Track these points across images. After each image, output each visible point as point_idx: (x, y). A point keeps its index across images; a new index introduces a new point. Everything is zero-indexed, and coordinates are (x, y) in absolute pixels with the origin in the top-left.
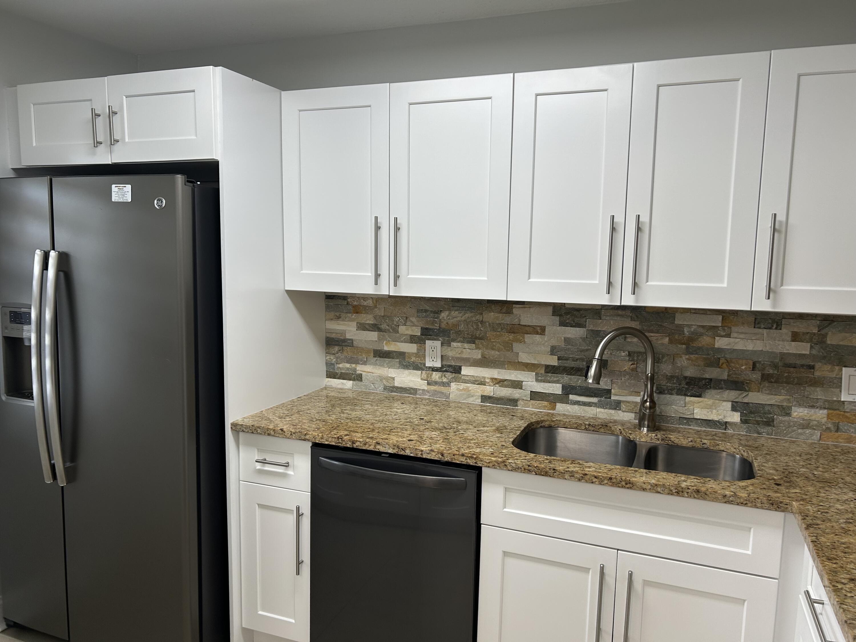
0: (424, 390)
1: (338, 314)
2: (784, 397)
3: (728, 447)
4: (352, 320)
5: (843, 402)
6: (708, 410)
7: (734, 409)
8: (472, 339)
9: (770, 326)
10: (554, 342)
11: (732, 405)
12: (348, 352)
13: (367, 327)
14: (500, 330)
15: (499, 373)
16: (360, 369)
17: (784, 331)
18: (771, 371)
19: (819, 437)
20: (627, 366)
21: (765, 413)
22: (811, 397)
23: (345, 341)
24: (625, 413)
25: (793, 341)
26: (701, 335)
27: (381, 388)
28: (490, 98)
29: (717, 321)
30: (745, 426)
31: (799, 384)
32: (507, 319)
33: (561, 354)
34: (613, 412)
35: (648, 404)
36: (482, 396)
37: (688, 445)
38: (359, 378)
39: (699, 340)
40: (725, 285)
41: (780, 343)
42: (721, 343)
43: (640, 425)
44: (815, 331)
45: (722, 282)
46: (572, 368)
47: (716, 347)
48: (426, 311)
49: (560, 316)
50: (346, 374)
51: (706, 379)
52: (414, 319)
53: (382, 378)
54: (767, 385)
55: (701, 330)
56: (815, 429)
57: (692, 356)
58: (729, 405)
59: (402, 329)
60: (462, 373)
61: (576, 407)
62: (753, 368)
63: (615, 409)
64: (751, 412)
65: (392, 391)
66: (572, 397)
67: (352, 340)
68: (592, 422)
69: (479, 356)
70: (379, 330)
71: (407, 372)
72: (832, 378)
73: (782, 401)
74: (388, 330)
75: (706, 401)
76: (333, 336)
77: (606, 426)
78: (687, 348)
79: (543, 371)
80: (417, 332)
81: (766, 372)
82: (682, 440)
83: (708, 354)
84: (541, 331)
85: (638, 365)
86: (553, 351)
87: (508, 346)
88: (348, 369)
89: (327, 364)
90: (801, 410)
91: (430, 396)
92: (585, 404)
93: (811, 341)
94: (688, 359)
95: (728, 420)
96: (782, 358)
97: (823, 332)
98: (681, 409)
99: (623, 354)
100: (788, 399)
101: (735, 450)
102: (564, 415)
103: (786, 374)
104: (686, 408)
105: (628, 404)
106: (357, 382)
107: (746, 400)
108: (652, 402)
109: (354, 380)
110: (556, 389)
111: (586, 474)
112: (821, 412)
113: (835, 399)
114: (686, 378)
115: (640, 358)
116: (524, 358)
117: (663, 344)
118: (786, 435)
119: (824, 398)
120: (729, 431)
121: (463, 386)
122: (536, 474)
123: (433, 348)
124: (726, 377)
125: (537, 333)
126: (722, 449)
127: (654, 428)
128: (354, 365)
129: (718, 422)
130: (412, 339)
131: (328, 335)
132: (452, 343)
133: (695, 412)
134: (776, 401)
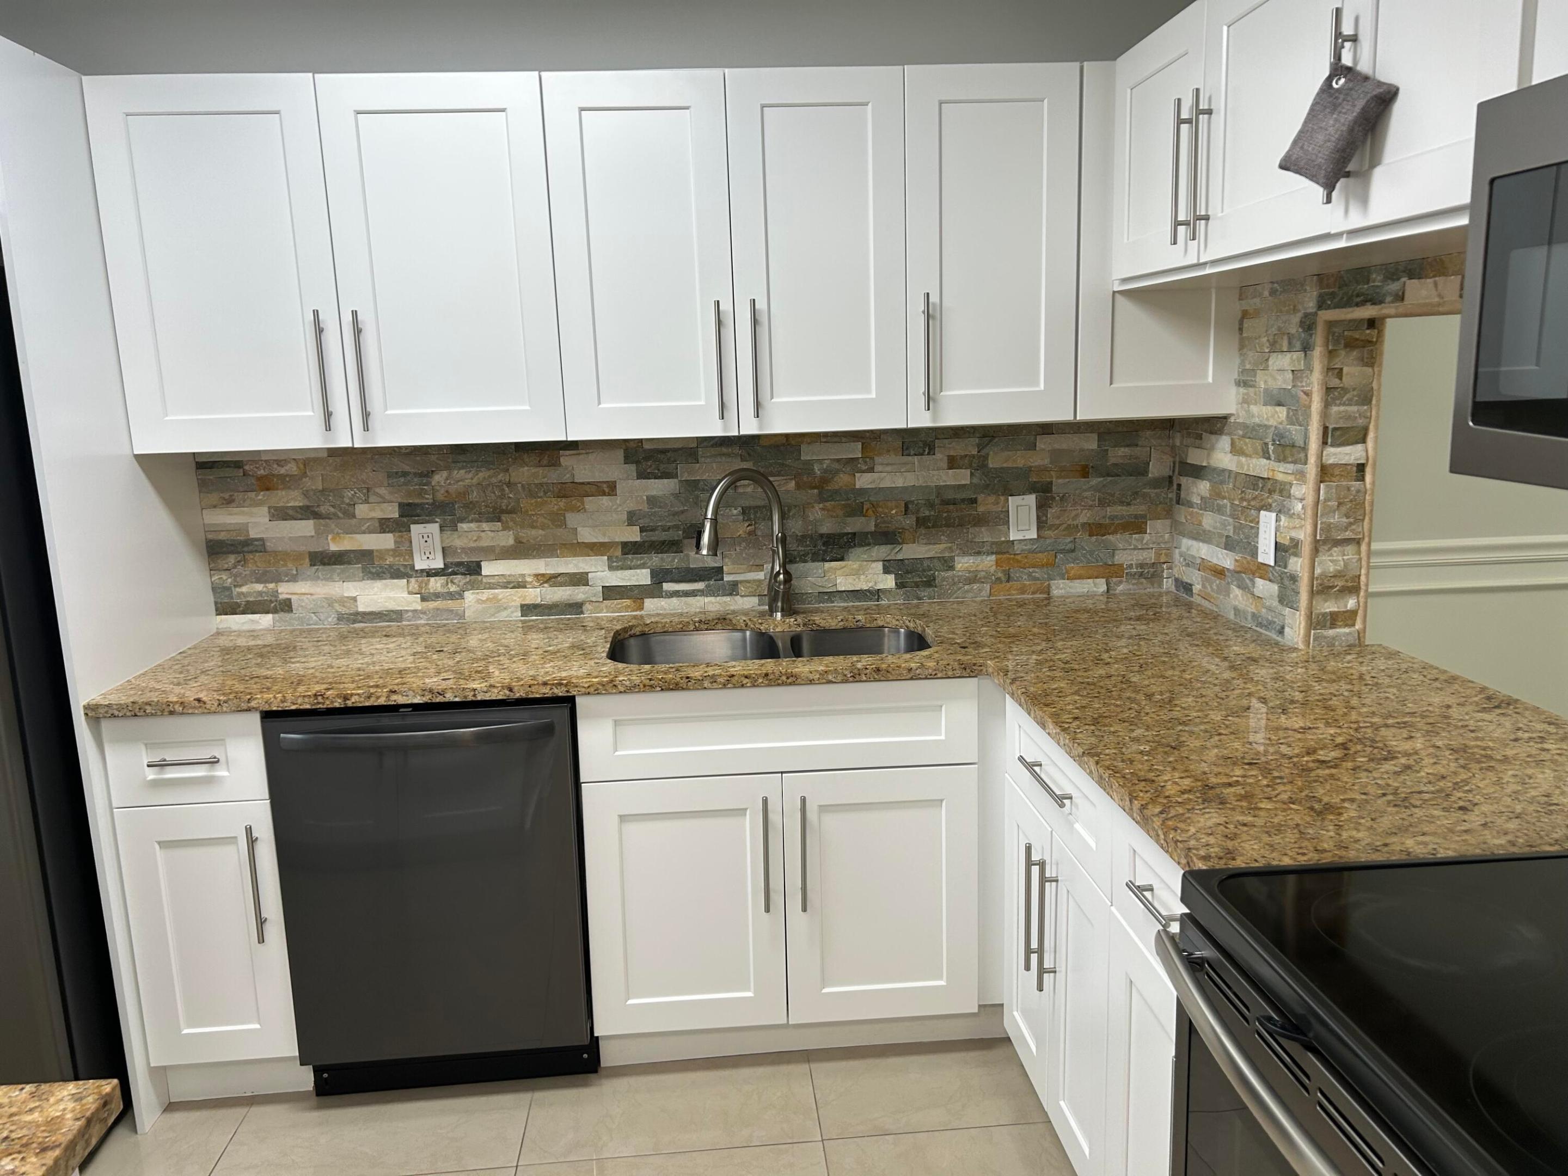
0: (415, 611)
1: (227, 496)
2: (945, 545)
3: (888, 620)
4: (260, 504)
5: (1013, 541)
6: (854, 577)
7: (886, 571)
8: (496, 515)
9: (921, 451)
10: (631, 505)
11: (884, 565)
12: (256, 563)
13: (291, 512)
14: (541, 494)
15: (547, 565)
16: (285, 590)
17: (939, 456)
18: (927, 513)
19: (988, 592)
20: (742, 529)
21: (924, 570)
22: (977, 540)
23: (248, 543)
24: (745, 598)
25: (950, 468)
26: (837, 472)
27: (332, 619)
28: (503, 110)
29: (855, 450)
30: (901, 592)
31: (961, 525)
32: (553, 476)
33: (644, 522)
34: (727, 599)
35: (781, 576)
36: (522, 606)
37: (838, 627)
38: (286, 606)
39: (835, 480)
40: (873, 395)
41: (935, 473)
42: (863, 481)
43: (772, 611)
44: (975, 452)
45: (869, 392)
46: (663, 542)
47: (857, 487)
48: (405, 474)
49: (637, 463)
50: (259, 603)
51: (848, 534)
52: (382, 491)
53: (330, 602)
54: (923, 532)
55: (836, 466)
56: (983, 582)
57: (828, 504)
58: (880, 566)
59: (362, 510)
60: (483, 573)
61: (674, 600)
62: (905, 511)
63: (731, 594)
64: (908, 572)
65: (354, 622)
66: (667, 586)
67: (262, 539)
68: (703, 617)
69: (511, 541)
70: (316, 515)
71: (378, 584)
72: (996, 512)
73: (943, 551)
74: (335, 514)
75: (851, 564)
76: (222, 536)
77: (725, 619)
78: (820, 493)
79: (618, 552)
80: (392, 512)
81: (921, 515)
82: (830, 621)
83: (848, 499)
84: (610, 489)
85: (757, 525)
86: (632, 518)
87: (559, 520)
88: (260, 593)
89: (214, 589)
90: (966, 559)
91: (428, 619)
92: (687, 594)
93: (970, 466)
94: (823, 509)
95: (880, 586)
96: (939, 493)
97: (982, 453)
98: (820, 582)
99: (735, 512)
100: (950, 548)
101: (897, 623)
102: (658, 615)
103: (945, 515)
104: (826, 578)
105: (748, 585)
106: (282, 614)
107: (900, 557)
108: (787, 573)
109: (275, 611)
110: (642, 577)
111: (733, 676)
112: (989, 558)
113: (1003, 539)
114: (822, 536)
115: (758, 515)
116: (587, 535)
117: (788, 491)
118: (951, 595)
119: (990, 539)
120: (883, 602)
121: (486, 594)
122: (662, 690)
123: (425, 536)
124: (873, 529)
125: (604, 494)
126: (881, 624)
127: (789, 611)
128: (271, 586)
129: (868, 591)
130: (384, 526)
131: (210, 536)
132: (459, 525)
133: (838, 581)
134: (936, 552)
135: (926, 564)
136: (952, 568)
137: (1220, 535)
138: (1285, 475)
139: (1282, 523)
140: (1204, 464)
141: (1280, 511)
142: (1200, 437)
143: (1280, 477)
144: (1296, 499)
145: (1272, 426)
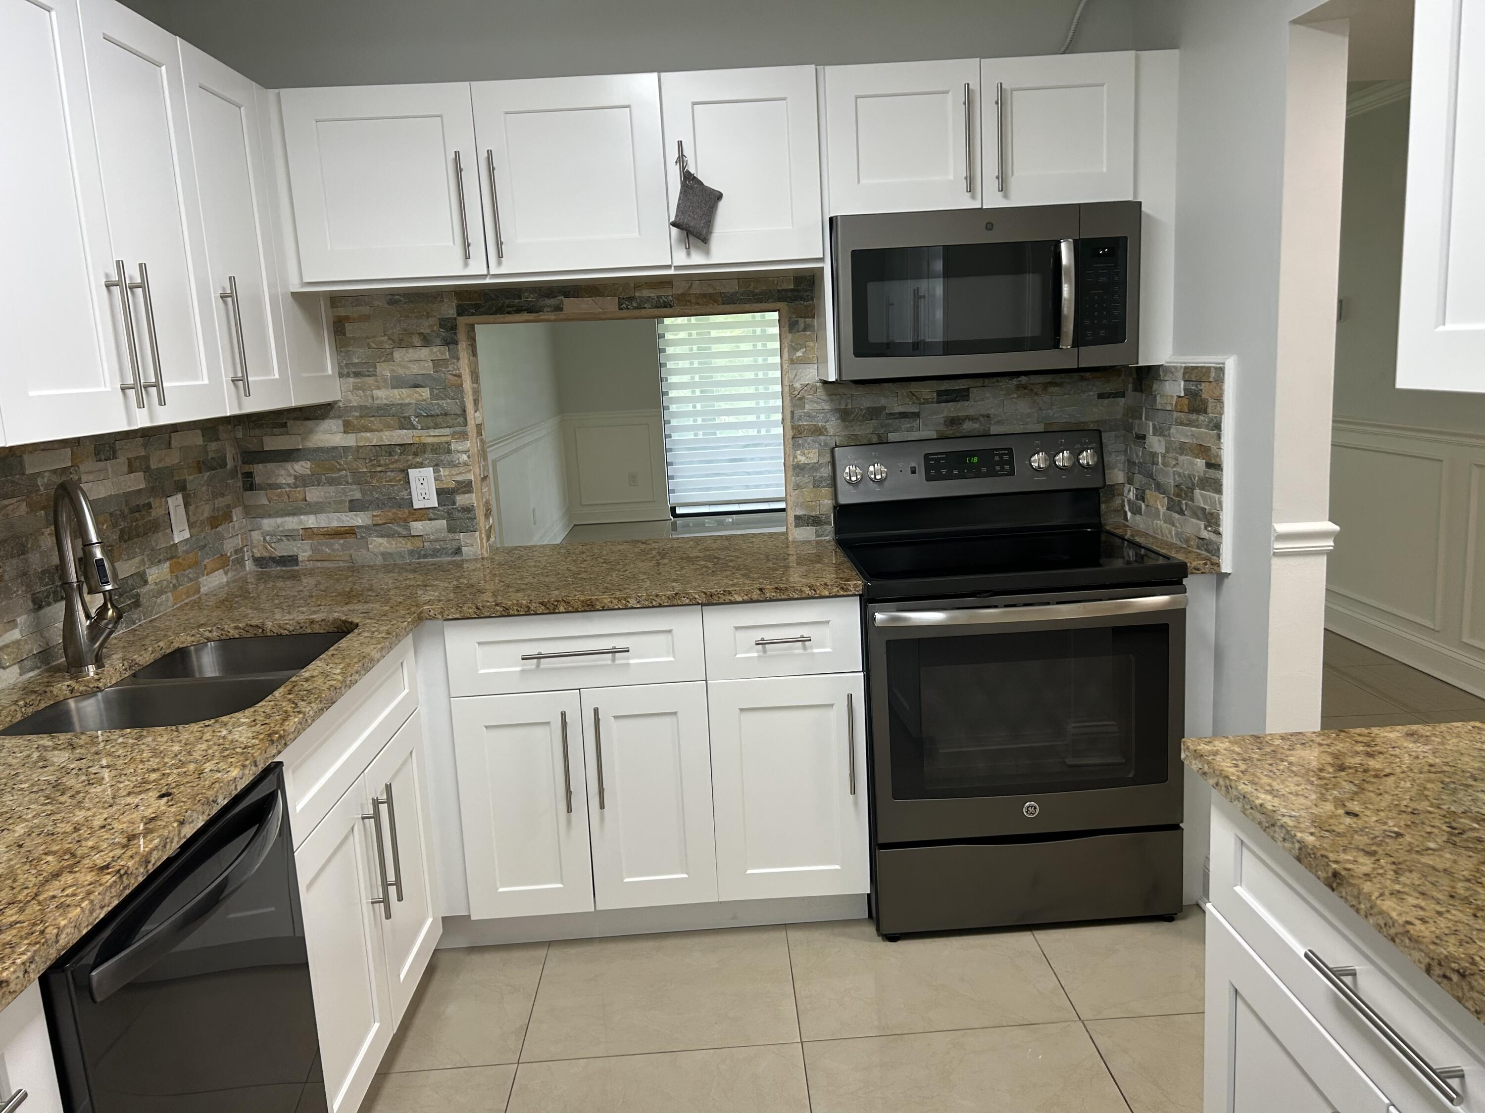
2: (135, 559)
5: (177, 544)
9: (108, 457)
17: (120, 459)
18: (123, 524)
19: (172, 601)
22: (157, 547)
25: (130, 473)
29: (67, 459)
31: (146, 533)
40: (206, 381)
41: (122, 478)
44: (142, 454)
54: (125, 546)
56: (167, 592)
62: (111, 524)
72: (163, 516)
73: (139, 564)
81: (120, 526)
82: (144, 655)
90: (153, 570)
93: (141, 468)
97: (146, 454)
100: (142, 560)
103: (135, 524)
112: (165, 566)
113: (171, 543)
117: (21, 517)
118: (152, 612)
119: (164, 545)
134: (136, 567)
135: (130, 582)
136: (146, 582)
137: (341, 502)
138: (436, 438)
139: (442, 473)
140: (301, 447)
141: (437, 465)
142: (285, 425)
143: (429, 440)
144: (459, 452)
145: (410, 404)
